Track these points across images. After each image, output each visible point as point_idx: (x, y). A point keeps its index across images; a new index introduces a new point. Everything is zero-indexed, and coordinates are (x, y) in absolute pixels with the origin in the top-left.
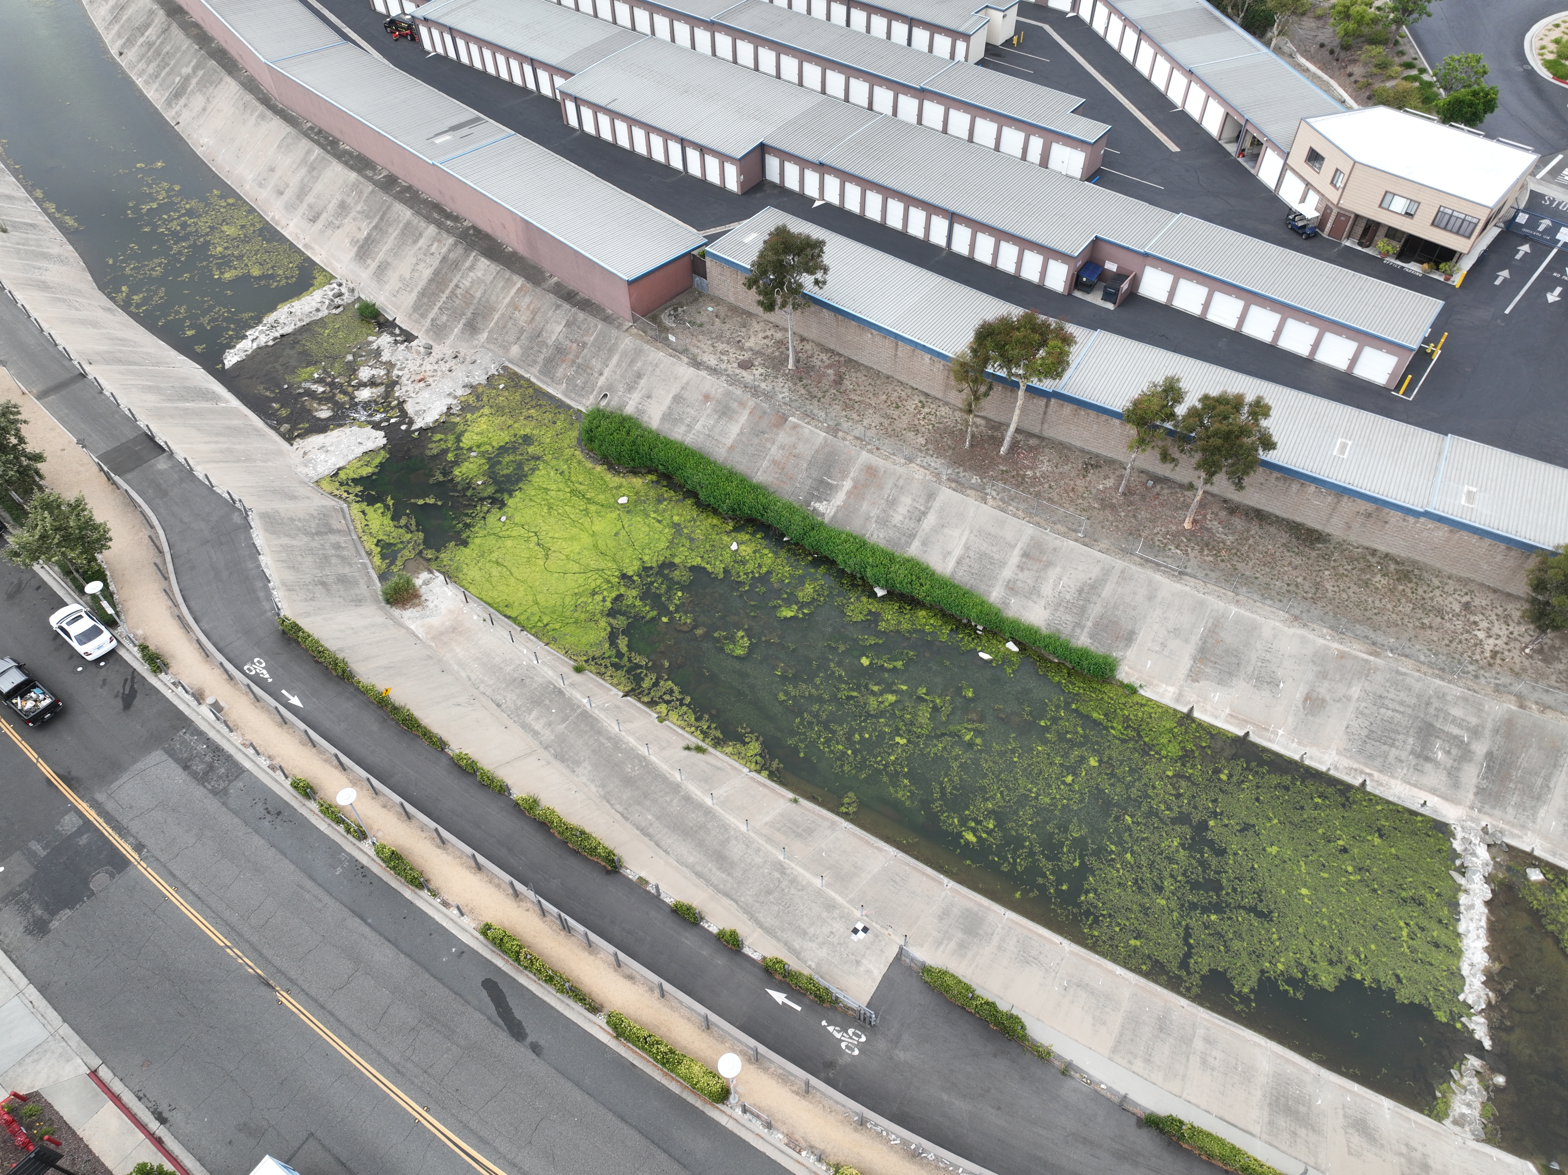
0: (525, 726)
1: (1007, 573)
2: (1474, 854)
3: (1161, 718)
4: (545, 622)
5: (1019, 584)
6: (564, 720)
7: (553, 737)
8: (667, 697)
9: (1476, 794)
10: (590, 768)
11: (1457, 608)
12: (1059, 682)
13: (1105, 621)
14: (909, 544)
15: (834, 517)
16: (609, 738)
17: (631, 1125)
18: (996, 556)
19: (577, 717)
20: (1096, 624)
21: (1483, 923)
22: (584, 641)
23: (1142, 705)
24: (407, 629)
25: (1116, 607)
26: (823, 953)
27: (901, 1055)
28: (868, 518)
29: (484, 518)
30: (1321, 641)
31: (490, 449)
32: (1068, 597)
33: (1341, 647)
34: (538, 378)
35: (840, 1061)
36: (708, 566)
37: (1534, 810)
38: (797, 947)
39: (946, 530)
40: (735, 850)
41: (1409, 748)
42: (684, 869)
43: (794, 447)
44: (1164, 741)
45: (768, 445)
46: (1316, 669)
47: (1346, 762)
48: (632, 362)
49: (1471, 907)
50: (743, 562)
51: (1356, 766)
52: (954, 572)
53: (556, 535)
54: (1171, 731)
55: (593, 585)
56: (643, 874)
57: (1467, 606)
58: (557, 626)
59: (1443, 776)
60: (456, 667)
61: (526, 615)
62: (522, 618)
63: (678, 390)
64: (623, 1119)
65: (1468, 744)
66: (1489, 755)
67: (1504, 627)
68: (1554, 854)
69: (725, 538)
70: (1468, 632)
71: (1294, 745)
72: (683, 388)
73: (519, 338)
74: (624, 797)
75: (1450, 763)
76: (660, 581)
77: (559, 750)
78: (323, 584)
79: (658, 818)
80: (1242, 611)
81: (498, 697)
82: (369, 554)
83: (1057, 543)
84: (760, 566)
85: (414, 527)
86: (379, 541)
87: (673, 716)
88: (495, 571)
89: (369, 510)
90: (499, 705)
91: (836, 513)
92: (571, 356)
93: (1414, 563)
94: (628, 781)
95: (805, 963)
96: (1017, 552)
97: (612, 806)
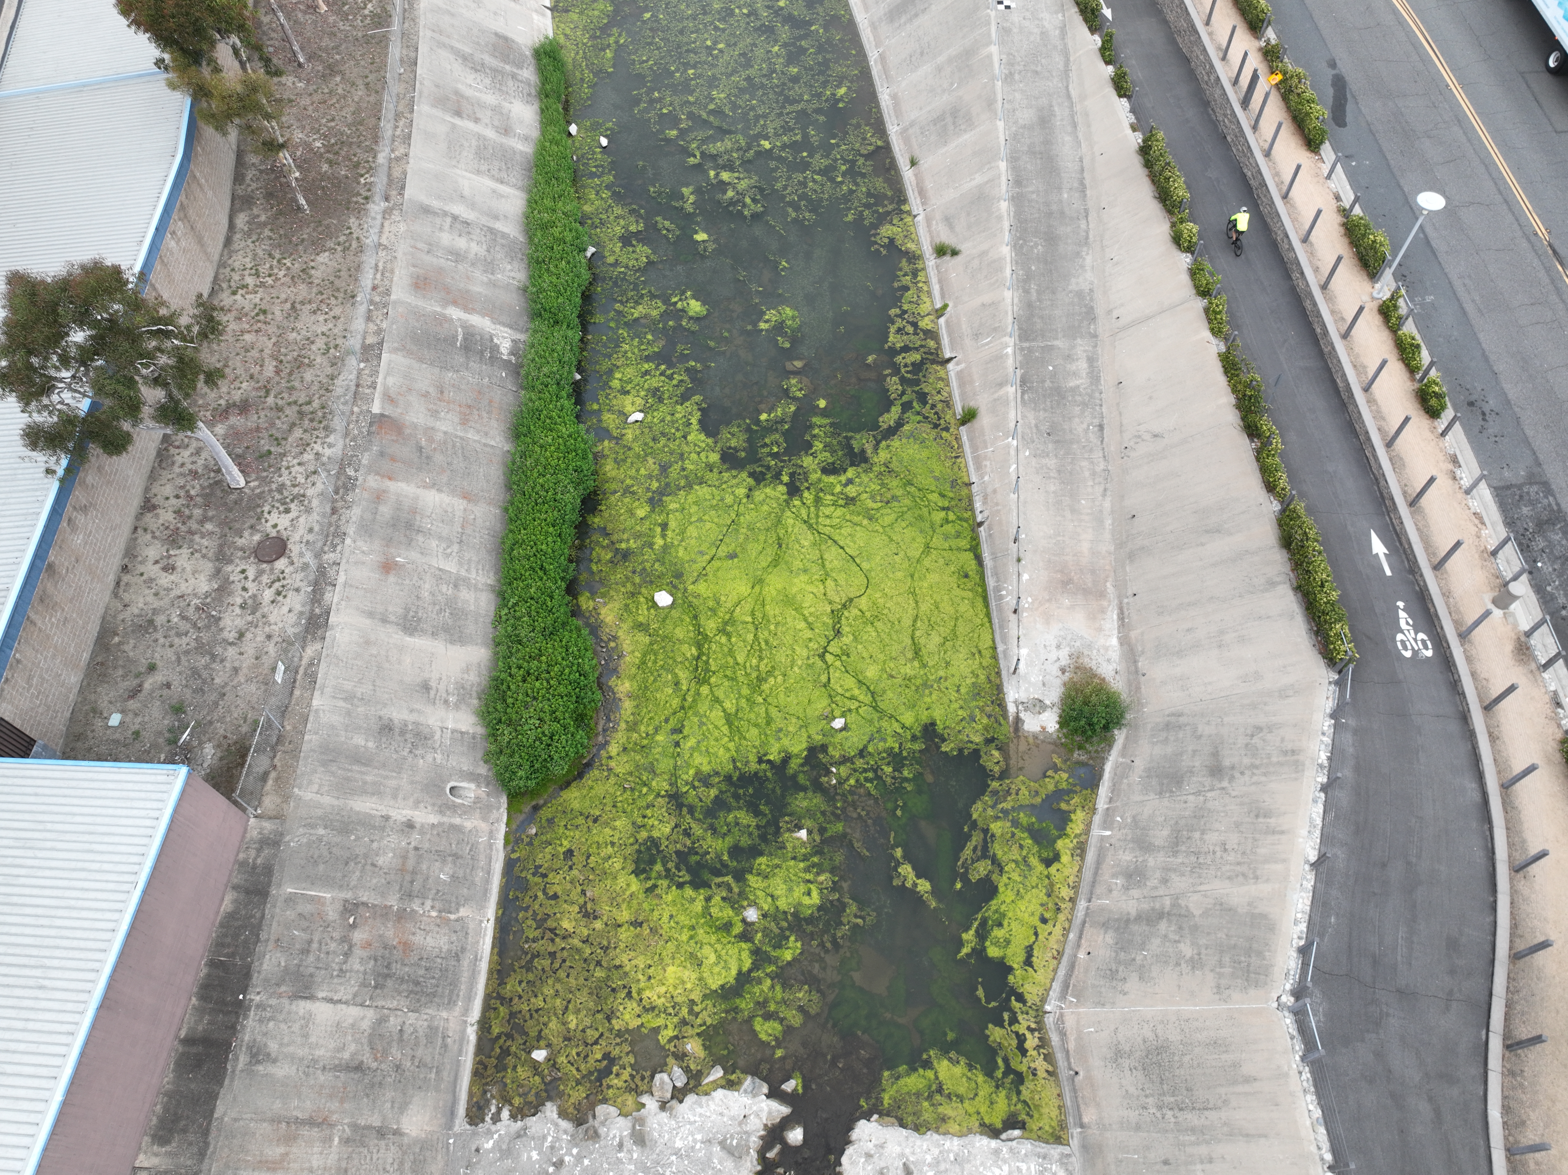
0: (1095, 377)
1: (490, 134)
4: (943, 514)
6: (1051, 348)
7: (1079, 341)
10: (1073, 280)
13: (497, 54)
14: (504, 236)
15: (510, 327)
16: (1027, 291)
18: (474, 143)
19: (1034, 340)
20: (505, 62)
22: (925, 454)
24: (1124, 641)
25: (478, 43)
28: (494, 284)
29: (862, 753)
31: (717, 899)
32: (488, 81)
34: (469, 999)
36: (694, 421)
39: (467, 192)
43: (426, 395)
45: (439, 436)
48: (359, 758)
52: (514, 186)
53: (803, 625)
55: (839, 512)
56: (1129, 131)
58: (934, 497)
60: (1108, 522)
61: (954, 543)
62: (964, 543)
63: (391, 629)
72: (384, 621)
73: (381, 1133)
74: (1069, 229)
76: (766, 450)
77: (1085, 323)
78: (1216, 771)
79: (1059, 189)
81: (1093, 438)
82: (1081, 850)
84: (646, 373)
85: (976, 839)
86: (1048, 863)
88: (931, 643)
89: (1015, 959)
90: (1101, 427)
91: (504, 325)
92: (390, 932)
94: (1051, 239)
96: (457, 121)
97: (1087, 233)
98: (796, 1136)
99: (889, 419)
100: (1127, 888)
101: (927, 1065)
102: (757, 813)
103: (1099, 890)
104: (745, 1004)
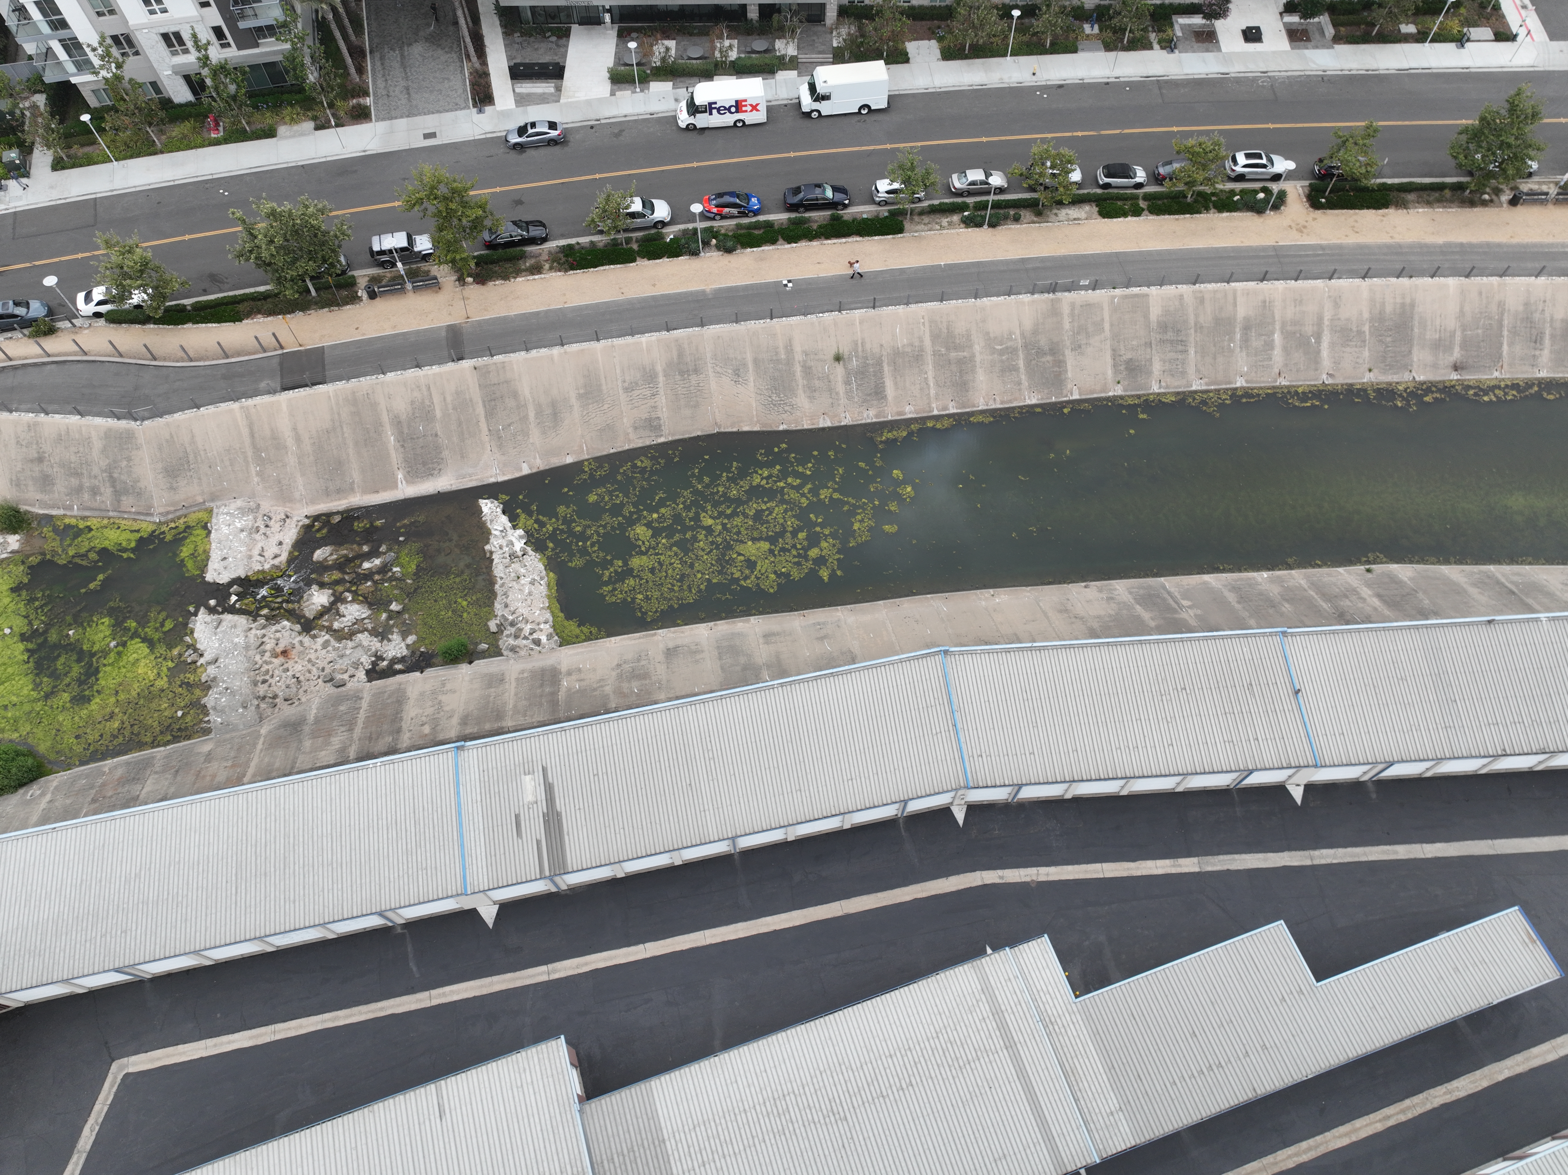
34: (152, 753)
73: (209, 755)
78: (40, 460)
82: (84, 518)
92: (110, 786)
98: (212, 602)
100: (101, 494)
101: (182, 561)
102: (59, 656)
103: (103, 507)
104: (156, 636)
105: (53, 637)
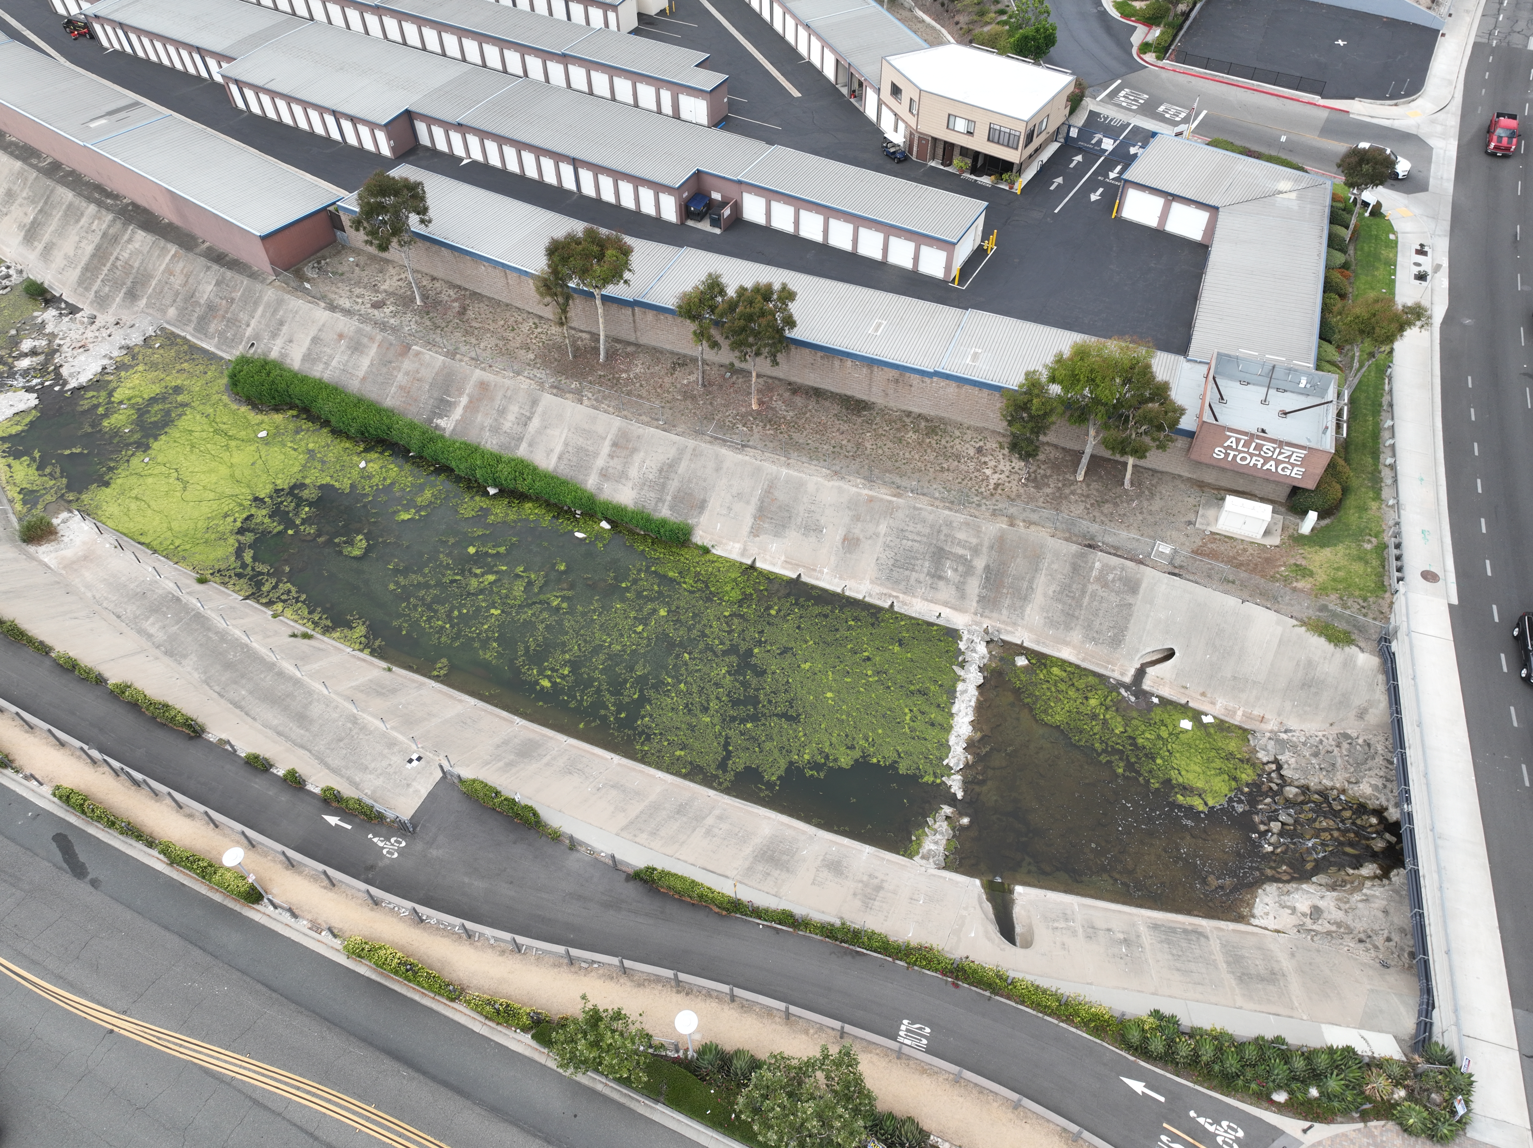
0: (141, 632)
1: (600, 462)
2: (974, 651)
3: (728, 571)
5: (611, 470)
6: (177, 623)
7: (165, 638)
8: (284, 597)
9: (978, 602)
10: (195, 659)
11: (972, 452)
12: (644, 550)
13: (682, 494)
14: (517, 447)
15: (454, 430)
16: (216, 633)
17: (173, 931)
18: (591, 449)
19: (190, 618)
20: (675, 498)
21: (973, 703)
22: (211, 557)
23: (713, 562)
24: (41, 561)
25: (690, 481)
26: (379, 782)
27: (434, 853)
28: (482, 428)
29: (128, 461)
30: (854, 489)
32: (651, 477)
33: (871, 493)
34: (193, 336)
35: (380, 864)
37: (1022, 608)
38: (358, 779)
39: (548, 431)
40: (316, 710)
41: (926, 570)
42: (268, 730)
43: (418, 372)
44: (728, 588)
45: (395, 373)
46: (851, 513)
47: (878, 589)
48: (275, 311)
49: (965, 691)
50: (370, 477)
51: (885, 591)
52: (557, 467)
54: (735, 580)
55: (226, 509)
56: (224, 736)
57: (979, 450)
58: (188, 547)
59: (952, 590)
60: (83, 589)
61: (159, 540)
62: (154, 543)
63: (316, 332)
64: (166, 928)
65: (971, 561)
66: (987, 568)
67: (1008, 463)
68: (1038, 643)
69: (355, 458)
70: (978, 471)
71: (837, 580)
72: (320, 330)
73: (174, 301)
74: (223, 679)
75: (957, 578)
76: (289, 500)
77: (169, 647)
79: (251, 693)
80: (791, 472)
81: (119, 610)
82: (11, 501)
83: (640, 431)
84: (385, 479)
87: (288, 612)
88: (133, 506)
89: (15, 464)
90: (119, 617)
91: (455, 426)
92: (221, 313)
93: (941, 420)
94: (229, 666)
95: (362, 791)
96: (607, 443)
97: (211, 687)
99: (248, 556)
105: (137, 436)
